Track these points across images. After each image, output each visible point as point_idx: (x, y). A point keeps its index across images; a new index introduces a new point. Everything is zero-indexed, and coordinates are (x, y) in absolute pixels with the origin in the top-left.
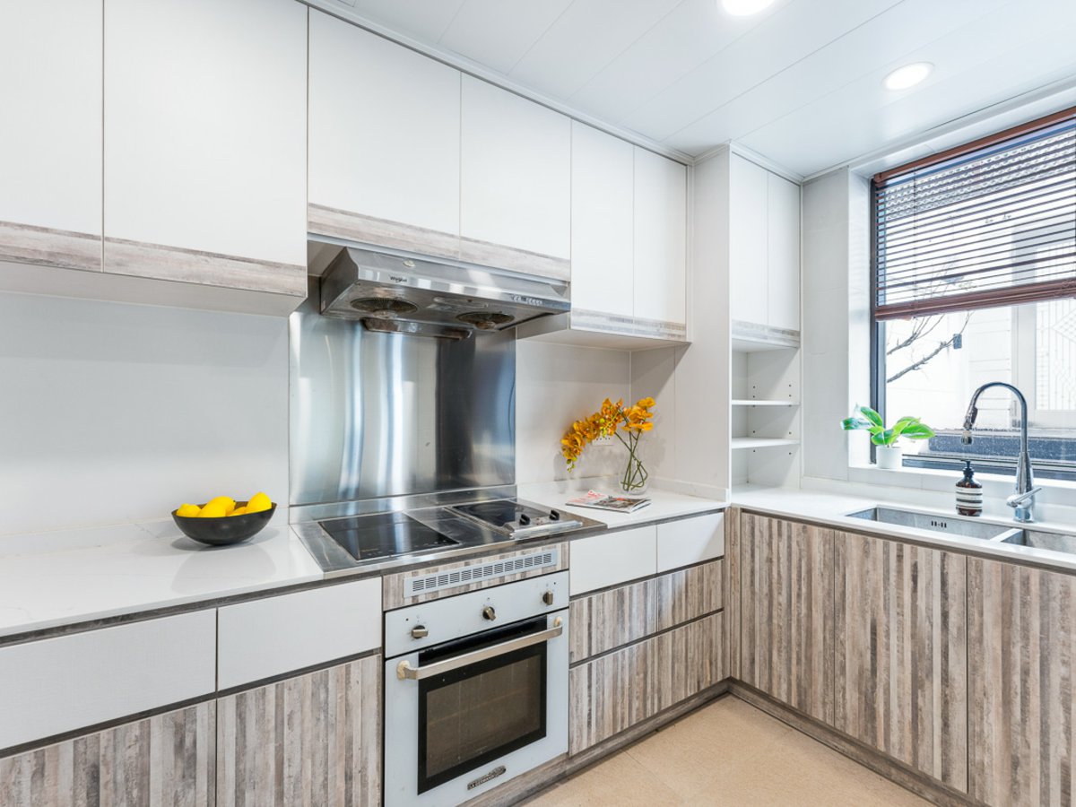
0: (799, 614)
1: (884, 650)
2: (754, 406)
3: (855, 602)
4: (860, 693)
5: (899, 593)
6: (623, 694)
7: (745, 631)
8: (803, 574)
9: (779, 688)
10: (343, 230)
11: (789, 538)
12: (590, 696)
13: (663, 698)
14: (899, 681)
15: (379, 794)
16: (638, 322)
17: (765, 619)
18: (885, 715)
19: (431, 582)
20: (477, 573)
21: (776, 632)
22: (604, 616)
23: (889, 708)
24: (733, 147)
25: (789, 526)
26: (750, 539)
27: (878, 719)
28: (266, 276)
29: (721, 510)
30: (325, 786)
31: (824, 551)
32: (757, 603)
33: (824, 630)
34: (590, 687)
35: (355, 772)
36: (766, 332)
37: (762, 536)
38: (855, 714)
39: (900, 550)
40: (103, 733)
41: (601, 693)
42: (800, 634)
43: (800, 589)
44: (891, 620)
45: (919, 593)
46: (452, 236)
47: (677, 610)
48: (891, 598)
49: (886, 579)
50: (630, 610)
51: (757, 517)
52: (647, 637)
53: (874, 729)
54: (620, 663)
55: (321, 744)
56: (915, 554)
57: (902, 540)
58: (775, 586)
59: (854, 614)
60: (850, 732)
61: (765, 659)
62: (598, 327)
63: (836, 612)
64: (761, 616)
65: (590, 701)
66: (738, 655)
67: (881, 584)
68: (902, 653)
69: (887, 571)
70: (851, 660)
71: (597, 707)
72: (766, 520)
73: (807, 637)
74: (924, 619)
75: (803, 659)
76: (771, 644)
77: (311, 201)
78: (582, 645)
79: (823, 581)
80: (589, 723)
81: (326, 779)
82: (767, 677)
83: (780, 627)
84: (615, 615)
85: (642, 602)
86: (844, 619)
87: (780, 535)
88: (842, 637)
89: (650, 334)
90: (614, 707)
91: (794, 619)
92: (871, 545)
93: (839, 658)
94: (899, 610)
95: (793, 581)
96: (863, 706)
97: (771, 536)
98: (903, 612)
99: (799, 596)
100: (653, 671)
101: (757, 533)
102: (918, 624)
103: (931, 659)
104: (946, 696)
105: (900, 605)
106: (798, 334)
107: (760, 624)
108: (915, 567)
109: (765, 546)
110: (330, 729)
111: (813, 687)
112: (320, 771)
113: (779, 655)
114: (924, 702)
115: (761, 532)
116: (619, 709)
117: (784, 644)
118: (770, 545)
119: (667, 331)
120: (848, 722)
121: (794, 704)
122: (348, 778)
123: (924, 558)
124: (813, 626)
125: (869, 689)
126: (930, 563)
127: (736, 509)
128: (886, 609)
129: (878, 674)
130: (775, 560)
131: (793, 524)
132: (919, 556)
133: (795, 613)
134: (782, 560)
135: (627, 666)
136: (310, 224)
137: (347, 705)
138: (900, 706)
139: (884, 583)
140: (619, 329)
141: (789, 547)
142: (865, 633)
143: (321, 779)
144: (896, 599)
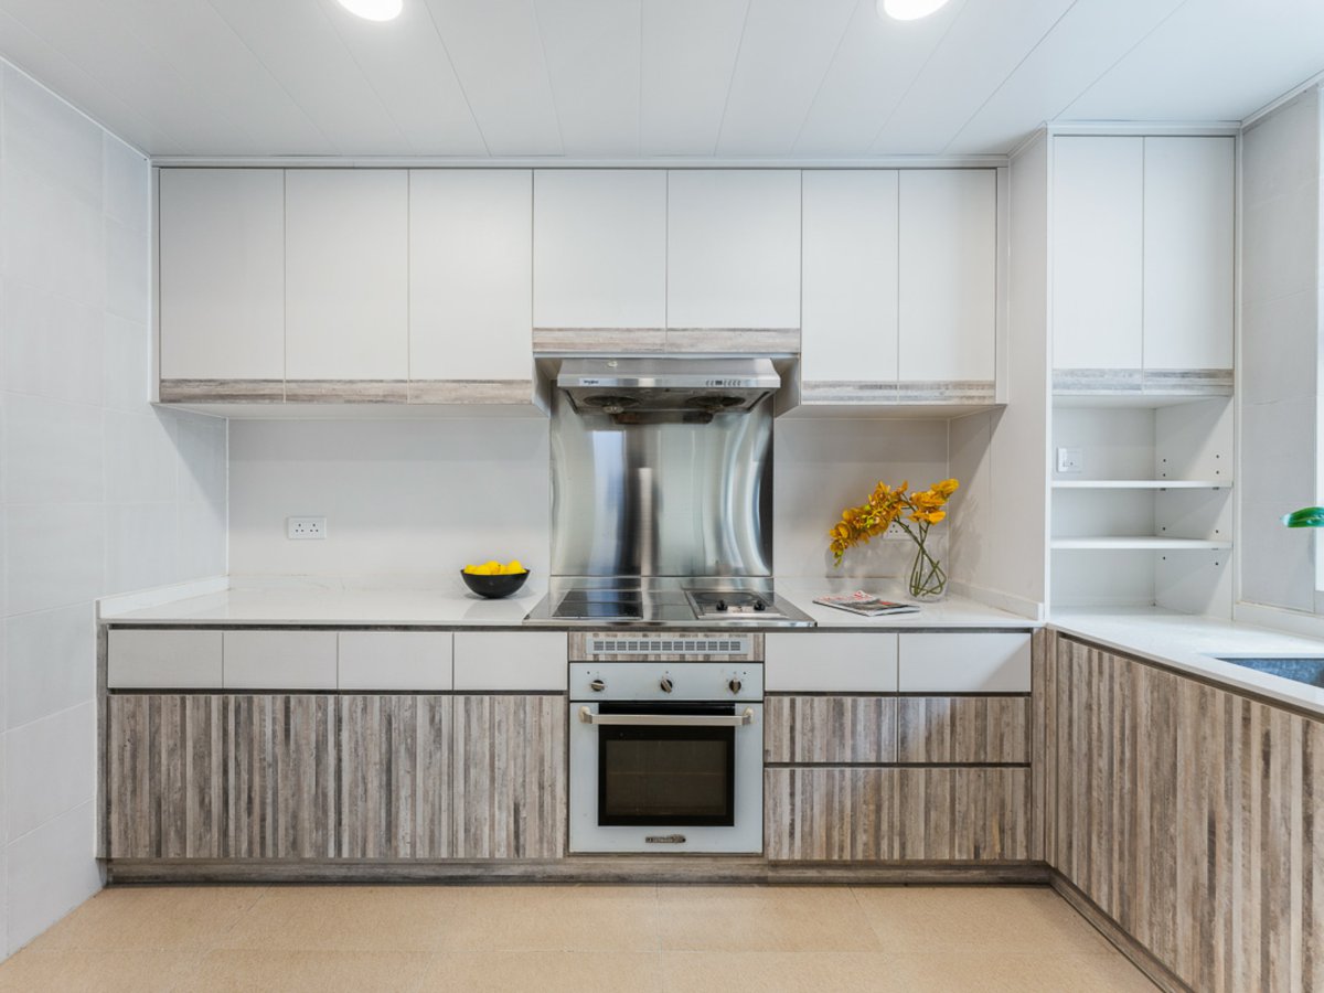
0: (1122, 788)
1: (1226, 861)
2: (1164, 489)
3: (1189, 781)
4: (1194, 918)
5: (1245, 776)
6: (842, 819)
7: (1062, 802)
8: (1127, 732)
9: (1099, 890)
10: (559, 345)
11: (1111, 677)
12: (793, 804)
13: (909, 846)
14: (1245, 912)
15: (565, 811)
16: (906, 387)
17: (1084, 790)
18: (1225, 960)
19: (610, 646)
20: (656, 646)
21: (1095, 809)
22: (813, 724)
23: (1231, 951)
24: (1053, 128)
25: (1111, 660)
26: (1068, 674)
27: (1216, 964)
28: (503, 391)
29: (1028, 630)
30: (524, 786)
31: (1152, 701)
32: (1075, 764)
33: (1152, 817)
34: (792, 795)
35: (546, 784)
36: (1137, 379)
37: (1081, 672)
38: (1188, 949)
39: (1247, 709)
40: (394, 697)
41: (808, 806)
42: (1123, 818)
43: (1123, 753)
44: (1234, 816)
45: (1272, 780)
46: (659, 330)
47: (935, 745)
48: (1234, 781)
49: (1229, 752)
50: (854, 724)
51: (1075, 644)
52: (879, 765)
53: (1211, 976)
54: (837, 783)
55: (520, 753)
56: (1266, 719)
57: (1250, 695)
58: (1095, 743)
59: (1188, 800)
60: (1181, 973)
61: (1083, 844)
62: (842, 399)
63: (1166, 793)
64: (1080, 784)
65: (793, 810)
66: (1053, 834)
67: (1222, 759)
68: (1249, 870)
69: (1229, 740)
70: (1183, 866)
71: (803, 821)
72: (1085, 649)
73: (1131, 823)
74: (1278, 821)
75: (1126, 853)
76: (1090, 825)
77: (535, 326)
78: (781, 746)
79: (1150, 744)
80: (792, 834)
81: (524, 781)
82: (1085, 871)
83: (1100, 803)
84: (830, 727)
85: (874, 721)
86: (1175, 804)
87: (1101, 672)
88: (1172, 830)
89: (927, 399)
90: (829, 829)
91: (1116, 793)
92: (1209, 698)
93: (1168, 861)
94: (1244, 801)
95: (1115, 740)
96: (1198, 938)
97: (1090, 673)
98: (1250, 806)
99: (1122, 761)
100: (891, 807)
101: (1075, 667)
102: (1271, 828)
103: (1288, 885)
104: (1308, 949)
105: (1246, 795)
106: (1230, 374)
107: (1079, 795)
108: (1267, 737)
109: (1084, 686)
110: (527, 744)
111: (1138, 897)
112: (520, 773)
113: (1099, 843)
114: (1278, 951)
115: (1080, 666)
116: (836, 834)
117: (1105, 828)
118: (1089, 684)
119: (959, 393)
120: (1179, 958)
121: (1116, 916)
122: (541, 787)
123: (1279, 728)
124: (1139, 809)
125: (1206, 915)
126: (1287, 733)
127: (1052, 631)
128: (1228, 798)
129: (1217, 896)
130: (1095, 707)
131: (1116, 658)
132: (1272, 722)
133: (1117, 786)
134: (1102, 709)
135: (848, 790)
136: (535, 345)
137: (540, 729)
138: (1245, 950)
139: (1226, 758)
140: (874, 398)
141: (1111, 690)
142: (1201, 829)
143: (521, 780)
144: (1240, 785)
